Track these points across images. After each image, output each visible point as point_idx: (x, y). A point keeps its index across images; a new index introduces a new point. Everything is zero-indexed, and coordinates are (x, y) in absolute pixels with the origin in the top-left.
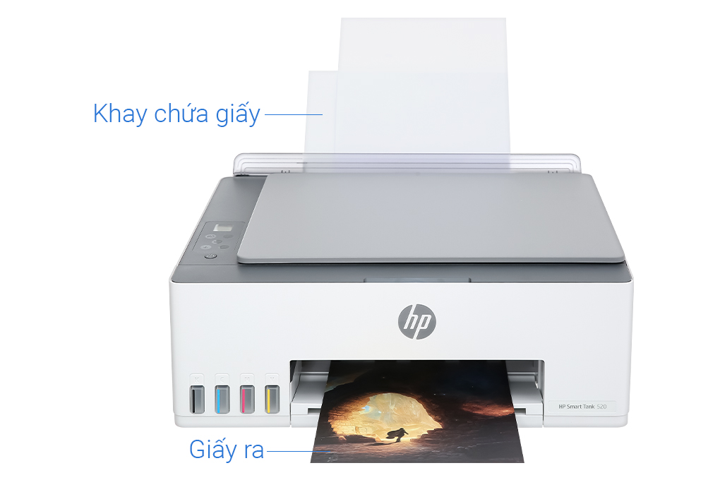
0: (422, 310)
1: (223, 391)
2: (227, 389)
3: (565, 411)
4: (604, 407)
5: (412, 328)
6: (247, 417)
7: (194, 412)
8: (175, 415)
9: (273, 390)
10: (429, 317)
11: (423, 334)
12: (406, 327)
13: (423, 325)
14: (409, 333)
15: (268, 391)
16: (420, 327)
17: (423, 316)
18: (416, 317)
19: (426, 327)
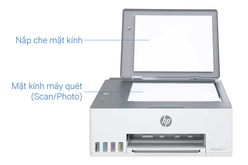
0: (167, 117)
1: (105, 144)
2: (107, 143)
3: (213, 151)
4: (225, 149)
5: (165, 123)
6: (113, 153)
7: (96, 151)
8: (90, 152)
9: (121, 144)
10: (170, 119)
11: (168, 125)
12: (162, 123)
13: (168, 122)
14: (164, 125)
15: (120, 144)
16: (167, 123)
17: (168, 119)
18: (166, 119)
19: (169, 123)
